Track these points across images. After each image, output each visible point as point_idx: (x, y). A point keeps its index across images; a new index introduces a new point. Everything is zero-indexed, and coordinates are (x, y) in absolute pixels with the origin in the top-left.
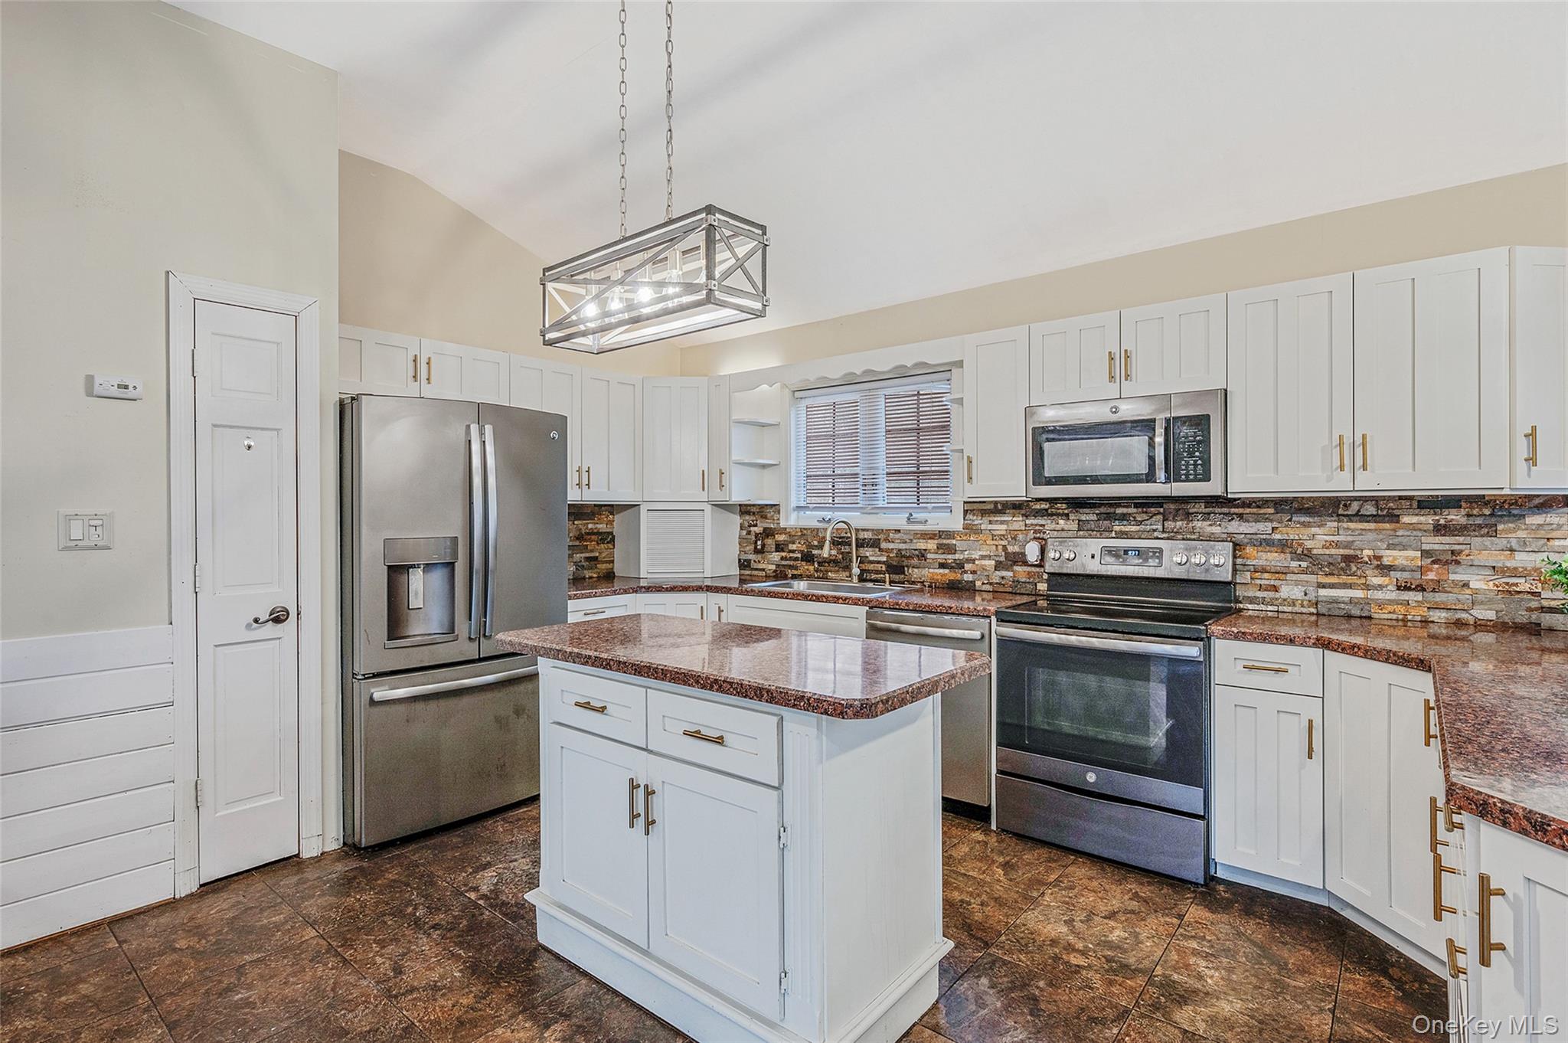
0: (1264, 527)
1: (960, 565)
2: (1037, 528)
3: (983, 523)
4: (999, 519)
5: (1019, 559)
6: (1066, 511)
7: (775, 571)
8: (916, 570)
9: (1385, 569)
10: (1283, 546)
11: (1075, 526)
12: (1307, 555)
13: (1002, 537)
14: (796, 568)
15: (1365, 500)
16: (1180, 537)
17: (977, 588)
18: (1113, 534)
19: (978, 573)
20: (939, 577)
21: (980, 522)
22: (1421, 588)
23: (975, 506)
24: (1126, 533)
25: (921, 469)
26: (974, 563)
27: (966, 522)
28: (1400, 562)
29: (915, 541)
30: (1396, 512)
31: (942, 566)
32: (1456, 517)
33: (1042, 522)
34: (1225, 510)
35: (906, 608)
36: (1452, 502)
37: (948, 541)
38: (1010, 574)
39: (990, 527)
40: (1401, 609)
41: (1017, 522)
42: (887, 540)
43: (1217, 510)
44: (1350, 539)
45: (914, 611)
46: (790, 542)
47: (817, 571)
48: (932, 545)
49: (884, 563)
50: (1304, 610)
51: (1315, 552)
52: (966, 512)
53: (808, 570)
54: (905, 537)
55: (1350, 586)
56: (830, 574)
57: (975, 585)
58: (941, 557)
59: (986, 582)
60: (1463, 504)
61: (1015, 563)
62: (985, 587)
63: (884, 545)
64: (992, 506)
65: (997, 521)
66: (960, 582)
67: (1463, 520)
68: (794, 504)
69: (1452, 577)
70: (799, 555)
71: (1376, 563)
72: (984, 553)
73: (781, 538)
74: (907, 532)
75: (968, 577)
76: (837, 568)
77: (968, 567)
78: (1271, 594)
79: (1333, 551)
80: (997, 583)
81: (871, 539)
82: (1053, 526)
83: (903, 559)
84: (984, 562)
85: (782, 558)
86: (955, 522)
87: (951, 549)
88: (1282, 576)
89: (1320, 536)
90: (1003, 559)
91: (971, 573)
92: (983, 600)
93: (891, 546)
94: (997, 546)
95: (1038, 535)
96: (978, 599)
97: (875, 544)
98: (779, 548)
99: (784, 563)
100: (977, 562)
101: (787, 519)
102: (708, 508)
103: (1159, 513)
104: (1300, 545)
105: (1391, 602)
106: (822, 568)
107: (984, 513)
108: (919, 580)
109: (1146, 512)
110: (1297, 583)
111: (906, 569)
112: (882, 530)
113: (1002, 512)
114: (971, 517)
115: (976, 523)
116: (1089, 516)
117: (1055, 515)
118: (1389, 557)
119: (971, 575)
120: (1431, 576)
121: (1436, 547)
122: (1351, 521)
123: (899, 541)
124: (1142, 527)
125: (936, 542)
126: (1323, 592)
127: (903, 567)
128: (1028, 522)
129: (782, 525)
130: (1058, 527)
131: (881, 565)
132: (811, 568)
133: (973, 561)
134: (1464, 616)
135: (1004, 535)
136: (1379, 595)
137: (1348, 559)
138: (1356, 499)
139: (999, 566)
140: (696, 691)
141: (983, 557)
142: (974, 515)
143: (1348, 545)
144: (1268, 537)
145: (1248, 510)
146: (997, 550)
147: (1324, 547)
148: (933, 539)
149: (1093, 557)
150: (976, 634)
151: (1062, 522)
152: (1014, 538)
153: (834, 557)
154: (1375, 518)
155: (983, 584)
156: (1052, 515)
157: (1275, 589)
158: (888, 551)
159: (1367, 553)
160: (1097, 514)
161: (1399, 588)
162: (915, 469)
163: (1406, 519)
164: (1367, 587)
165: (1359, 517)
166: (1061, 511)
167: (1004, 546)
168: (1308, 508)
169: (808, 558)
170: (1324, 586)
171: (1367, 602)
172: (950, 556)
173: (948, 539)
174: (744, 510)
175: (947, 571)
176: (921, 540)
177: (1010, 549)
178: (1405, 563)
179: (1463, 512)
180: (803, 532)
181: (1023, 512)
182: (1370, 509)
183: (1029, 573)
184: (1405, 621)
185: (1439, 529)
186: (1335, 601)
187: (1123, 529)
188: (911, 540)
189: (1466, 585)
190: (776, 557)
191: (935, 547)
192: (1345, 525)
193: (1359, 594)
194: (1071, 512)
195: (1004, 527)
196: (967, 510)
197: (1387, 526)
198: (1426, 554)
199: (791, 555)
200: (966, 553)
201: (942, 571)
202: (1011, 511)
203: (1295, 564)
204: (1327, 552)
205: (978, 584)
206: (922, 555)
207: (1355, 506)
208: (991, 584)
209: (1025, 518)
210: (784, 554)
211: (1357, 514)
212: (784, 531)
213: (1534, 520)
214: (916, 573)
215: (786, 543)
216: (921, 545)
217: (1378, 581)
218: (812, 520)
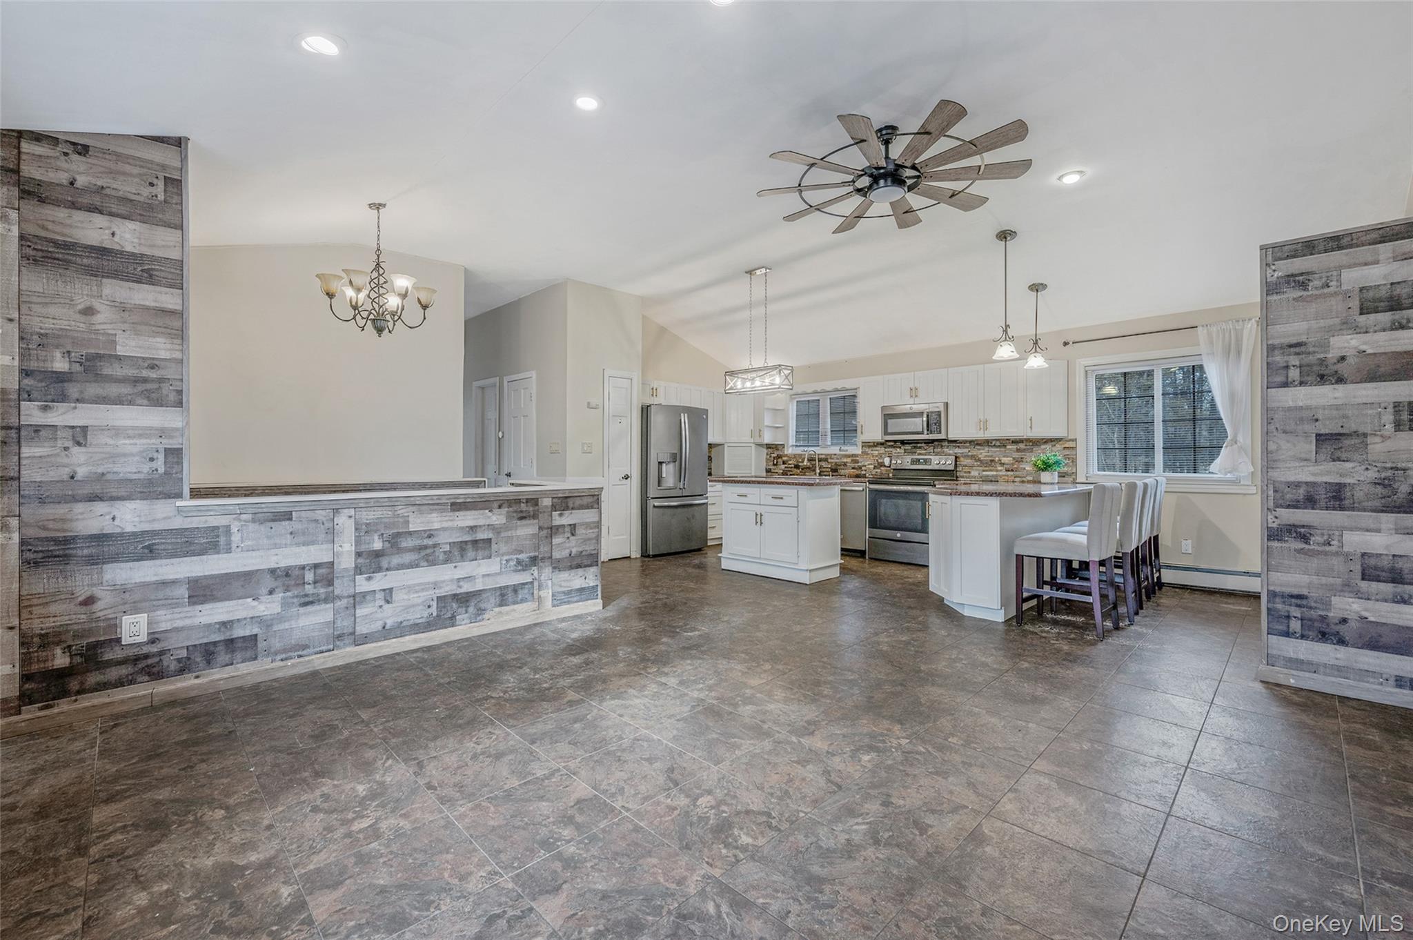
0: (966, 450)
1: (860, 468)
2: (889, 452)
5: (882, 465)
6: (899, 445)
7: (782, 473)
8: (843, 470)
9: (1002, 464)
10: (972, 457)
11: (902, 451)
12: (979, 460)
14: (792, 471)
15: (996, 440)
19: (867, 471)
20: (852, 473)
21: (868, 450)
22: (1012, 471)
23: (866, 444)
25: (845, 429)
27: (863, 450)
28: (1007, 462)
29: (842, 459)
30: (1006, 444)
31: (853, 468)
32: (1022, 446)
33: (891, 450)
36: (1021, 441)
37: (856, 458)
38: (880, 471)
39: (872, 452)
41: (881, 450)
42: (831, 458)
44: (992, 454)
46: (789, 460)
47: (801, 473)
48: (849, 460)
49: (828, 468)
51: (982, 459)
52: (863, 447)
54: (838, 457)
55: (992, 470)
57: (866, 476)
58: (853, 465)
60: (1025, 442)
63: (829, 461)
64: (872, 444)
65: (874, 450)
66: (860, 475)
67: (1024, 447)
68: (791, 444)
69: (1021, 466)
70: (793, 466)
71: (999, 462)
72: (869, 463)
73: (785, 459)
74: (839, 455)
75: (863, 472)
76: (810, 471)
77: (863, 468)
78: (967, 475)
79: (987, 458)
80: (874, 475)
81: (824, 458)
82: (894, 451)
83: (838, 466)
84: (869, 466)
85: (786, 467)
86: (857, 450)
87: (857, 461)
88: (972, 468)
89: (983, 453)
90: (876, 465)
91: (865, 471)
93: (833, 461)
94: (874, 460)
95: (889, 455)
97: (826, 460)
98: (784, 463)
99: (786, 469)
100: (867, 466)
101: (789, 450)
102: (753, 446)
103: (932, 445)
104: (977, 457)
106: (803, 471)
107: (869, 447)
108: (844, 474)
109: (927, 445)
110: (976, 470)
112: (829, 454)
113: (876, 446)
114: (865, 448)
115: (866, 451)
116: (908, 447)
118: (1004, 460)
120: (1015, 466)
123: (836, 459)
124: (925, 451)
125: (851, 459)
126: (984, 473)
127: (838, 469)
128: (885, 450)
129: (786, 453)
130: (896, 451)
132: (798, 471)
133: (865, 466)
135: (876, 455)
136: (1001, 473)
137: (992, 461)
139: (875, 468)
140: (777, 486)
143: (991, 456)
144: (966, 454)
145: (960, 444)
147: (984, 457)
148: (850, 457)
149: (909, 462)
150: (861, 489)
151: (898, 449)
152: (880, 456)
153: (808, 466)
154: (999, 447)
155: (869, 475)
156: (894, 447)
157: (969, 472)
158: (831, 463)
159: (997, 459)
160: (911, 447)
161: (1006, 471)
162: (843, 429)
163: (1008, 447)
164: (997, 471)
166: (897, 445)
167: (877, 460)
168: (980, 444)
169: (797, 467)
170: (984, 471)
171: (997, 476)
172: (856, 464)
174: (769, 446)
176: (845, 458)
177: (879, 461)
179: (1024, 444)
180: (795, 456)
181: (883, 446)
182: (998, 444)
183: (885, 469)
185: (1018, 450)
186: (988, 476)
187: (919, 452)
190: (783, 467)
192: (991, 449)
193: (995, 473)
194: (901, 446)
195: (876, 452)
196: (864, 445)
197: (1003, 449)
198: (1014, 459)
199: (790, 465)
200: (863, 463)
201: (851, 469)
202: (879, 446)
203: (976, 463)
204: (985, 459)
206: (845, 464)
207: (994, 443)
208: (872, 475)
209: (884, 448)
210: (786, 465)
211: (994, 445)
212: (786, 455)
213: (1043, 447)
214: (842, 472)
215: (787, 461)
216: (845, 460)
217: (999, 468)
218: (799, 451)
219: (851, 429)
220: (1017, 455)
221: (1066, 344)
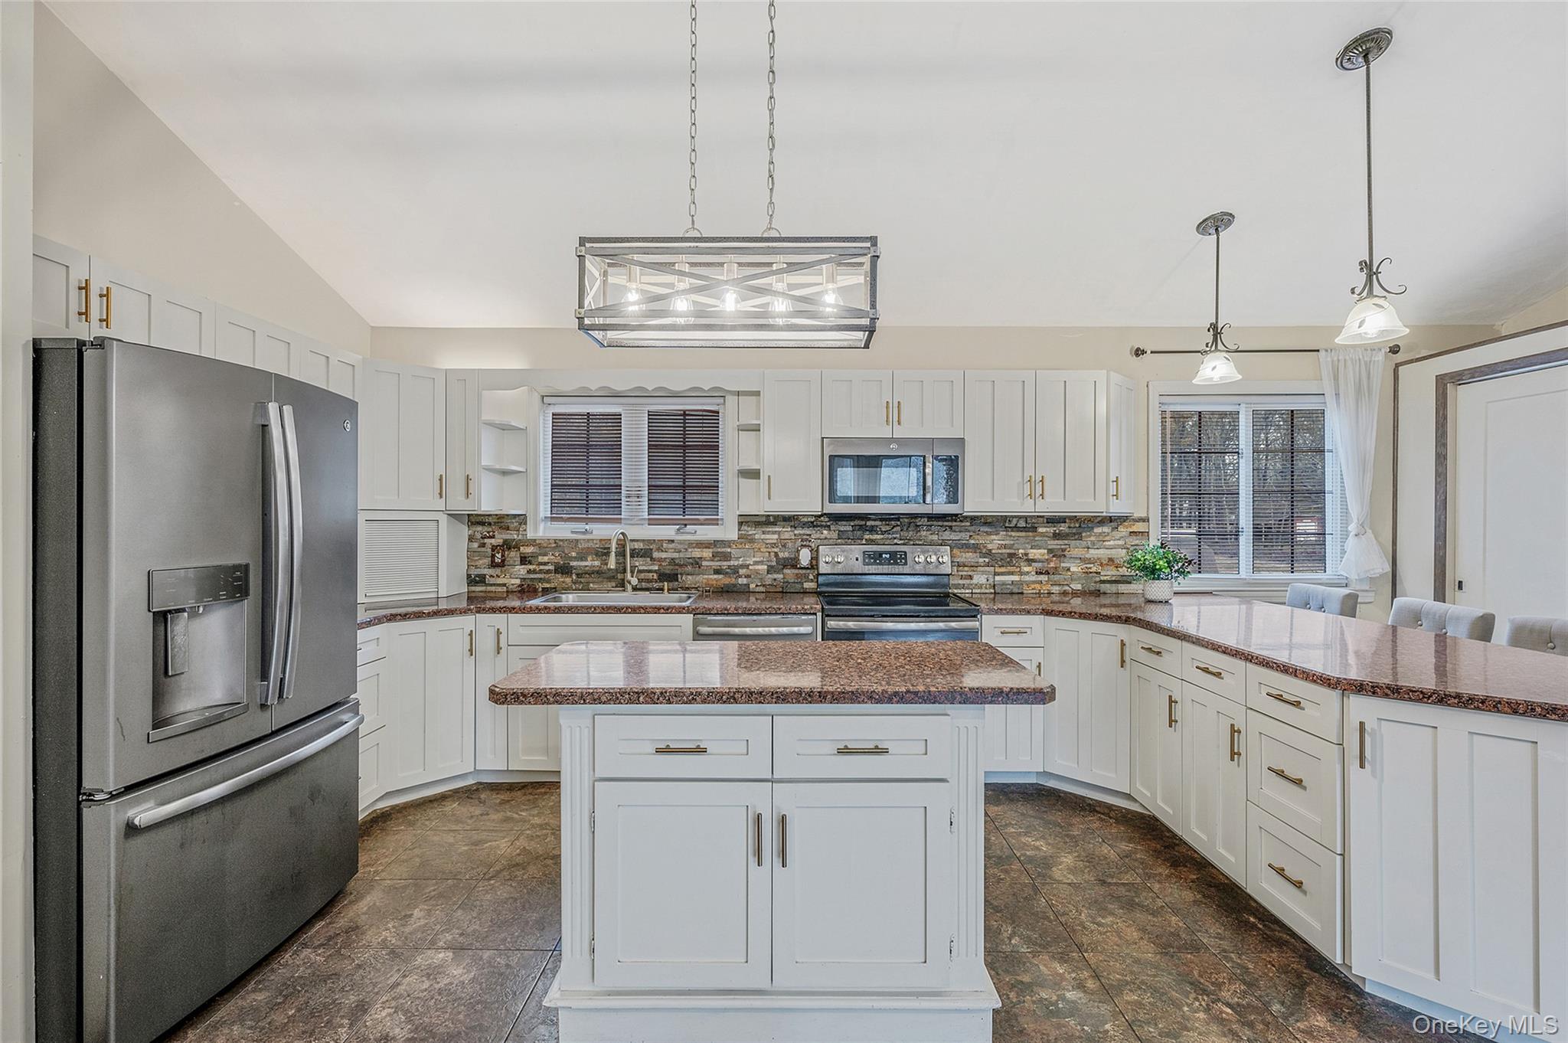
0: (965, 535)
1: (735, 571)
2: (805, 537)
3: (757, 534)
4: (770, 529)
5: (793, 563)
6: (828, 524)
7: (521, 586)
8: (690, 577)
9: (1030, 561)
10: (975, 548)
11: (835, 535)
12: (989, 553)
13: (773, 545)
14: (548, 581)
15: (1020, 517)
16: (912, 543)
17: (751, 590)
18: (864, 542)
19: (752, 576)
20: (715, 582)
21: (754, 532)
22: (1047, 573)
23: (748, 519)
24: (872, 540)
25: (687, 484)
26: (748, 568)
27: (740, 532)
28: (1038, 557)
29: (690, 550)
30: (1036, 525)
31: (717, 572)
32: (1063, 528)
33: (808, 533)
34: (940, 523)
36: (1061, 520)
37: (723, 550)
38: (781, 576)
39: (763, 536)
40: (1038, 586)
41: (787, 533)
42: (660, 550)
43: (935, 523)
44: (1012, 542)
46: (541, 555)
47: (575, 583)
48: (707, 553)
49: (655, 571)
50: (987, 591)
51: (993, 551)
52: (741, 524)
53: (563, 582)
54: (679, 547)
55: (1012, 573)
56: (591, 585)
57: (749, 587)
58: (716, 564)
59: (759, 584)
60: (1067, 521)
61: (785, 566)
62: (758, 589)
63: (656, 555)
64: (764, 519)
65: (769, 531)
66: (735, 585)
67: (1067, 530)
68: (542, 515)
69: (1063, 565)
70: (552, 567)
71: (1025, 558)
72: (758, 559)
73: (529, 550)
74: (681, 542)
75: (742, 581)
76: (600, 579)
77: (742, 572)
78: (968, 581)
79: (1004, 551)
80: (769, 585)
81: (642, 549)
82: (818, 536)
83: (677, 567)
84: (757, 567)
85: (529, 572)
86: (729, 531)
87: (726, 557)
88: (975, 569)
89: (995, 541)
90: (774, 564)
91: (745, 577)
92: (757, 599)
93: (664, 555)
94: (769, 552)
95: (805, 543)
96: (752, 599)
97: (646, 554)
98: (524, 560)
99: (532, 576)
100: (750, 567)
101: (536, 529)
102: (443, 519)
103: (898, 526)
104: (985, 547)
105: (1034, 582)
106: (582, 580)
107: (758, 524)
108: (693, 586)
109: (888, 525)
110: (983, 573)
111: (679, 576)
112: (654, 540)
113: (774, 524)
114: (746, 528)
115: (750, 533)
116: (846, 527)
117: (819, 526)
118: (1034, 553)
119: (745, 579)
120: (1052, 565)
121: (1054, 547)
122: (1012, 531)
123: (673, 550)
124: (886, 536)
125: (711, 550)
126: (997, 578)
127: (677, 574)
128: (796, 532)
129: (530, 535)
130: (823, 536)
131: (652, 574)
132: (568, 580)
133: (747, 567)
134: (1067, 588)
135: (775, 544)
136: (1027, 578)
137: (1011, 555)
138: (1015, 517)
139: (771, 570)
141: (756, 563)
142: (749, 526)
143: (1011, 547)
144: (966, 542)
145: (954, 524)
146: (770, 555)
147: (998, 548)
148: (709, 548)
149: (857, 559)
150: (808, 629)
151: (825, 532)
152: (784, 546)
153: (598, 569)
154: (1024, 530)
155: (757, 586)
156: (817, 526)
157: (971, 577)
158: (660, 560)
159: (1021, 551)
160: (852, 526)
161: (1037, 573)
162: (681, 483)
163: (1040, 530)
164: (1021, 574)
165: (1016, 528)
166: (824, 523)
167: (776, 553)
168: (990, 523)
169: (563, 570)
170: (999, 574)
171: (1021, 583)
172: (725, 563)
173: (724, 547)
174: (475, 520)
175: (721, 576)
176: (696, 549)
177: (781, 555)
178: (1040, 557)
179: (1067, 525)
180: (558, 544)
181: (792, 524)
182: (1022, 524)
183: (797, 574)
184: (1040, 593)
185: (1056, 536)
186: (1004, 584)
187: (871, 537)
188: (686, 549)
189: (1069, 570)
190: (522, 570)
191: (711, 556)
192: (1009, 534)
193: (1016, 578)
194: (832, 524)
195: (776, 536)
196: (742, 522)
197: (1031, 534)
198: (1050, 551)
199: (542, 567)
200: (741, 559)
201: (716, 576)
202: (782, 523)
203: (981, 560)
204: (1000, 551)
205: (752, 586)
206: (697, 563)
207: (1014, 521)
208: (764, 586)
209: (793, 529)
210: (532, 567)
211: (1016, 527)
212: (532, 542)
213: (1098, 530)
214: (689, 580)
215: (534, 556)
216: (697, 553)
217: (1026, 569)
218: (563, 531)
219: (704, 484)
220: (1054, 544)
221: (1139, 352)
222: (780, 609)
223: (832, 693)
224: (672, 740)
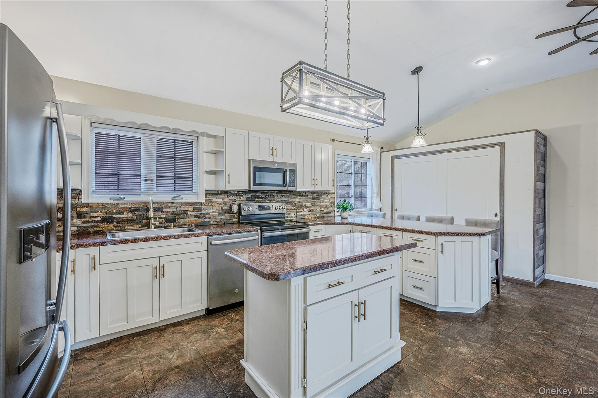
0: (288, 199)
1: (204, 216)
2: (233, 200)
3: (214, 199)
4: (219, 197)
5: (230, 211)
6: (243, 194)
7: (78, 231)
8: (182, 220)
9: (306, 207)
10: (291, 203)
11: (245, 199)
13: (220, 204)
14: (98, 227)
15: (303, 192)
16: (272, 202)
17: (211, 224)
18: (255, 202)
19: (212, 218)
20: (194, 221)
21: (212, 198)
22: (311, 211)
23: (209, 192)
24: (258, 201)
25: (176, 175)
26: (210, 214)
27: (206, 198)
28: (308, 206)
29: (182, 207)
30: (308, 195)
31: (196, 216)
32: (315, 196)
33: (235, 198)
34: (280, 194)
35: (227, 233)
37: (199, 206)
38: (224, 217)
39: (216, 200)
40: (308, 216)
41: (226, 198)
42: (167, 207)
43: (279, 194)
44: (301, 201)
45: (230, 234)
46: (92, 212)
47: (116, 227)
48: (191, 208)
49: (164, 218)
50: (294, 218)
51: (296, 204)
52: (206, 195)
53: (108, 227)
54: (177, 205)
55: (302, 212)
56: (126, 227)
57: (210, 223)
58: (195, 213)
59: (215, 221)
60: (316, 193)
61: (225, 213)
62: (214, 223)
63: (164, 210)
64: (216, 192)
65: (219, 198)
66: (203, 222)
68: (90, 189)
69: (315, 208)
70: (99, 219)
71: (305, 206)
72: (214, 210)
73: (84, 210)
74: (178, 203)
75: (206, 220)
76: (132, 224)
77: (207, 216)
79: (299, 204)
80: (219, 221)
81: (157, 207)
82: (239, 199)
83: (175, 216)
84: (213, 214)
85: (84, 222)
86: (201, 198)
87: (200, 210)
88: (291, 210)
89: (297, 201)
90: (221, 212)
91: (208, 218)
92: (214, 228)
93: (168, 210)
94: (219, 207)
95: (233, 202)
96: (212, 228)
98: (80, 216)
99: (86, 225)
100: (211, 214)
101: (88, 198)
103: (267, 195)
104: (294, 203)
105: (307, 214)
106: (121, 225)
107: (214, 195)
108: (184, 224)
109: (264, 195)
110: (293, 212)
111: (177, 220)
112: (163, 203)
113: (220, 194)
114: (209, 196)
115: (211, 198)
116: (249, 196)
117: (239, 195)
118: (307, 204)
119: (208, 219)
120: (312, 208)
121: (312, 202)
122: (302, 197)
123: (174, 207)
124: (263, 199)
125: (192, 207)
127: (176, 219)
128: (230, 198)
129: (85, 201)
130: (240, 200)
131: (162, 219)
132: (111, 225)
133: (209, 214)
134: (316, 216)
135: (221, 203)
136: (305, 213)
137: (301, 205)
138: (302, 192)
139: (219, 214)
141: (213, 212)
142: (210, 196)
144: (288, 201)
145: (285, 194)
146: (219, 208)
147: (298, 203)
148: (192, 206)
149: (256, 209)
151: (242, 198)
152: (225, 204)
153: (131, 218)
154: (304, 196)
155: (214, 222)
156: (238, 195)
157: (290, 214)
158: (167, 212)
159: (304, 204)
160: (251, 195)
161: (308, 211)
162: (174, 175)
163: (309, 196)
165: (302, 196)
166: (241, 194)
167: (222, 207)
168: (295, 194)
169: (108, 220)
170: (299, 212)
171: (304, 215)
172: (199, 213)
173: (199, 205)
175: (197, 219)
176: (185, 207)
177: (224, 208)
178: (309, 206)
179: (316, 195)
181: (228, 194)
182: (304, 194)
183: (230, 216)
184: (309, 218)
185: (313, 198)
187: (258, 200)
188: (181, 207)
189: (316, 210)
190: (78, 222)
191: (193, 209)
192: (301, 198)
193: (302, 213)
194: (244, 195)
195: (221, 200)
196: (207, 194)
197: (306, 198)
198: (312, 204)
199: (93, 219)
200: (206, 211)
201: (194, 219)
202: (224, 194)
203: (293, 207)
204: (298, 204)
205: (212, 222)
206: (185, 213)
208: (217, 222)
209: (228, 197)
210: (86, 220)
211: (302, 195)
212: (87, 205)
213: (323, 196)
214: (181, 221)
215: (86, 213)
216: (186, 208)
217: (305, 210)
218: (105, 199)
219: (187, 176)
220: (313, 201)
221: (333, 140)
222: (244, 230)
223: (378, 252)
224: (330, 282)
